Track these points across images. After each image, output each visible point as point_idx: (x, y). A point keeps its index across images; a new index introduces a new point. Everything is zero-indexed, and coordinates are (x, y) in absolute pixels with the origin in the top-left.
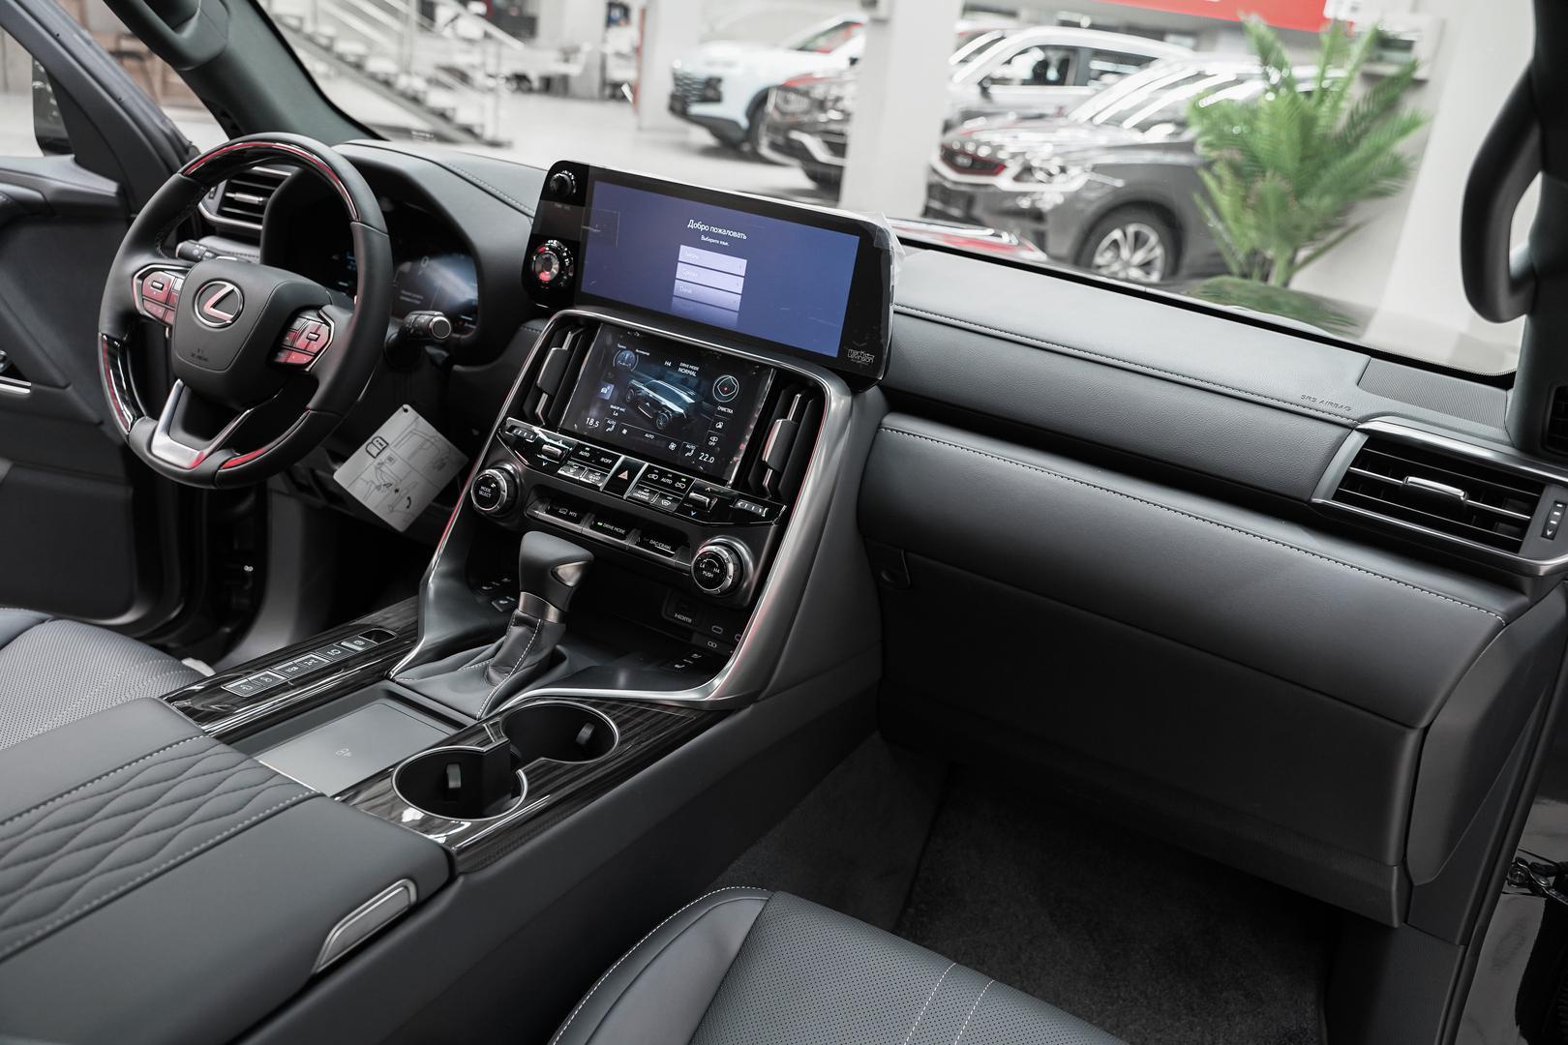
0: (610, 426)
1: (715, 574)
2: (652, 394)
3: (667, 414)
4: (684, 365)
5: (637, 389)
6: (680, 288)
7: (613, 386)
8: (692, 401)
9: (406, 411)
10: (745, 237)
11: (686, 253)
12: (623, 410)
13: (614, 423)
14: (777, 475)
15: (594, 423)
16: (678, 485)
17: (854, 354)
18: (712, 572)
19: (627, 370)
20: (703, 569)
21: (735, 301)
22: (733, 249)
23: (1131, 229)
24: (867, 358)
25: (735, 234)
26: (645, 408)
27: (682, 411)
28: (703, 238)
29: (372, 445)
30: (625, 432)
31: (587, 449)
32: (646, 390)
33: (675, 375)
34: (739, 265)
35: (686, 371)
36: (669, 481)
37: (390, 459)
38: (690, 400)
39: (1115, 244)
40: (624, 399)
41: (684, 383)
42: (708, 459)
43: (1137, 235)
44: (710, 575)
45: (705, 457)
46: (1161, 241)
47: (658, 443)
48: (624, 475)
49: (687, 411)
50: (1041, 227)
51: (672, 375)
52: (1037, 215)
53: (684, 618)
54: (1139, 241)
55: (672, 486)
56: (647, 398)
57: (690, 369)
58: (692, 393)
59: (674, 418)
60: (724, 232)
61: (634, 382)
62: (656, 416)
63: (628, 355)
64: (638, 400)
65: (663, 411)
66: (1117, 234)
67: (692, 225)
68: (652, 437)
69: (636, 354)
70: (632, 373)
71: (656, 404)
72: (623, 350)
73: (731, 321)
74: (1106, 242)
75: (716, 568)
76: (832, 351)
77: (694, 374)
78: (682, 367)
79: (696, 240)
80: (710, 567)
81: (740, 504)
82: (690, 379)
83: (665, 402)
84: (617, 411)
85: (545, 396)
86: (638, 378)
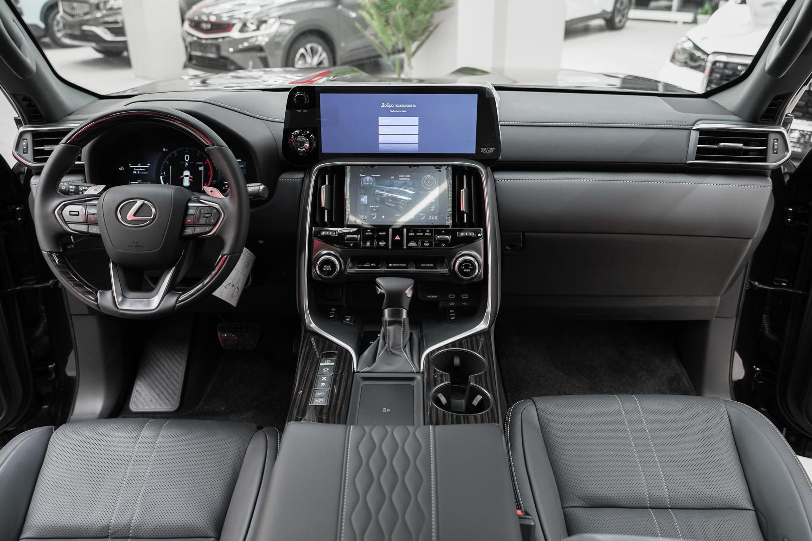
0: (374, 216)
1: (471, 269)
2: (390, 195)
3: (402, 202)
4: (401, 176)
5: (380, 195)
6: (381, 139)
7: (367, 196)
10: (415, 106)
11: (382, 120)
12: (378, 206)
13: (375, 214)
14: (469, 217)
15: (364, 217)
16: (427, 234)
17: (484, 150)
18: (469, 269)
19: (371, 187)
20: (463, 269)
21: (415, 139)
22: (410, 113)
23: (308, 46)
24: (491, 150)
25: (409, 106)
26: (389, 202)
27: (410, 199)
28: (391, 111)
30: (383, 217)
32: (386, 193)
33: (399, 182)
34: (415, 120)
35: (404, 179)
36: (422, 234)
38: (412, 193)
39: (302, 55)
40: (376, 201)
41: (405, 184)
42: (434, 218)
43: (312, 49)
44: (468, 270)
45: (432, 217)
46: (324, 49)
48: (398, 238)
49: (413, 198)
50: (263, 54)
51: (397, 183)
52: (260, 49)
53: (433, 297)
54: (313, 52)
55: (424, 235)
56: (388, 198)
57: (406, 177)
58: (412, 189)
59: (407, 203)
60: (403, 106)
61: (377, 191)
62: (397, 204)
63: (368, 178)
64: (383, 201)
65: (400, 201)
66: (302, 51)
67: (383, 105)
68: (399, 215)
69: (372, 177)
70: (375, 187)
71: (394, 199)
72: (364, 177)
73: (414, 148)
74: (298, 56)
75: (470, 266)
76: (472, 150)
77: (408, 179)
78: (401, 177)
79: (387, 113)
80: (467, 267)
81: (462, 234)
82: (408, 182)
83: (399, 197)
84: (374, 208)
85: (326, 211)
86: (379, 189)
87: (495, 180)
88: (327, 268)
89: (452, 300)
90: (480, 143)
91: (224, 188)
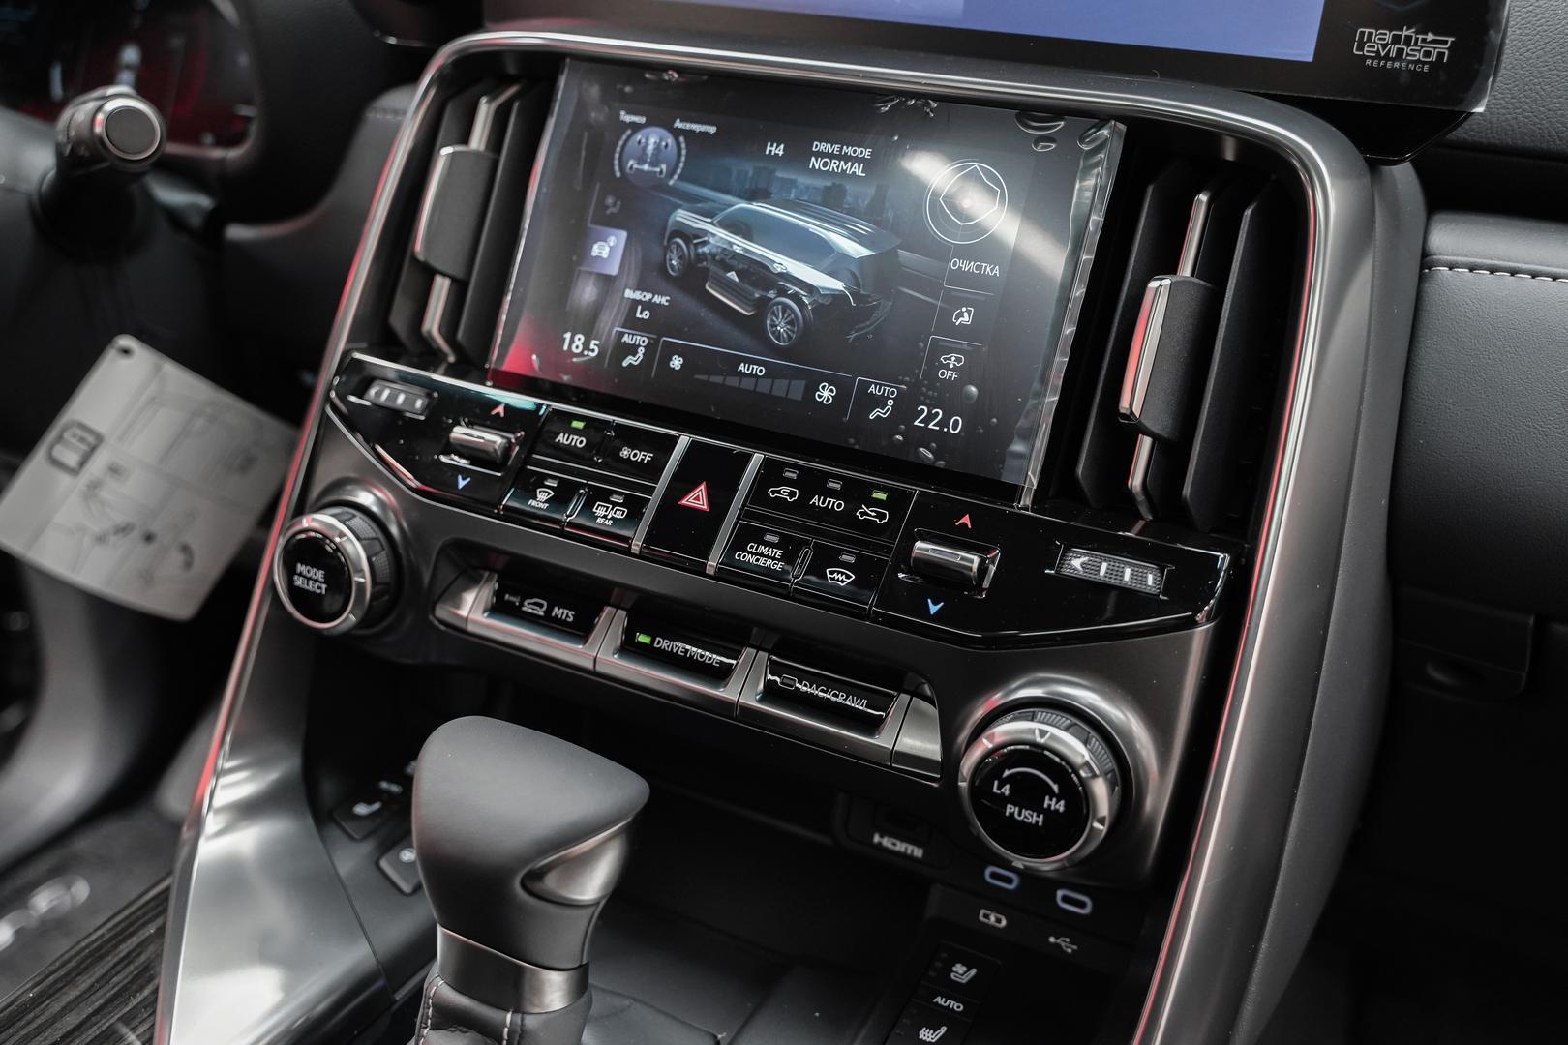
0: (632, 350)
1: (1049, 814)
2: (739, 244)
3: (796, 298)
4: (823, 147)
5: (694, 236)
7: (624, 235)
8: (866, 252)
9: (126, 352)
12: (663, 300)
13: (641, 340)
14: (1171, 454)
15: (586, 346)
16: (867, 513)
17: (1377, 41)
18: (1038, 808)
19: (658, 185)
20: (1003, 800)
24: (1426, 48)
26: (727, 287)
27: (838, 285)
29: (60, 445)
30: (676, 362)
31: (578, 424)
32: (721, 233)
33: (803, 180)
35: (833, 165)
36: (837, 505)
37: (114, 470)
38: (856, 250)
40: (662, 269)
41: (831, 200)
42: (944, 423)
44: (1031, 817)
45: (930, 417)
47: (780, 388)
48: (697, 499)
49: (854, 281)
51: (793, 182)
53: (901, 847)
55: (847, 518)
56: (726, 259)
57: (846, 158)
58: (863, 228)
59: (818, 309)
61: (682, 216)
62: (763, 306)
63: (653, 138)
64: (695, 275)
65: (782, 292)
68: (758, 370)
69: (676, 133)
70: (674, 192)
71: (757, 274)
72: (636, 127)
75: (1052, 795)
76: (1300, 46)
77: (857, 169)
78: (820, 155)
80: (1029, 793)
81: (1077, 563)
82: (849, 187)
83: (784, 263)
84: (647, 305)
85: (440, 283)
86: (692, 202)
87: (1426, 261)
88: (312, 579)
89: (997, 902)
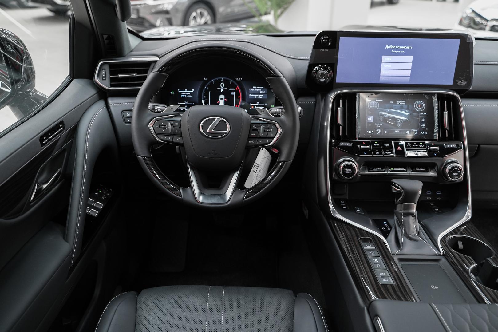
0: (379, 131)
2: (390, 115)
3: (400, 121)
4: (399, 101)
5: (383, 115)
6: (383, 72)
7: (373, 116)
8: (408, 114)
9: (262, 149)
10: (412, 48)
11: (385, 58)
12: (381, 124)
13: (379, 130)
15: (371, 132)
16: (421, 146)
17: (459, 82)
18: (457, 173)
19: (376, 109)
20: (453, 173)
21: (408, 73)
22: (407, 53)
23: (199, 11)
24: (465, 82)
25: (407, 48)
26: (390, 121)
27: (406, 119)
28: (393, 51)
29: (254, 168)
30: (385, 132)
31: (376, 143)
32: (387, 114)
33: (397, 106)
34: (410, 59)
35: (401, 103)
36: (417, 146)
37: (260, 171)
38: (407, 114)
39: (195, 17)
40: (380, 120)
41: (402, 108)
42: (424, 133)
43: (201, 13)
45: (422, 133)
47: (401, 133)
48: (399, 148)
49: (408, 118)
50: (168, 16)
51: (396, 106)
52: (167, 12)
54: (202, 15)
55: (419, 147)
56: (389, 117)
57: (402, 102)
58: (407, 111)
59: (404, 122)
60: (402, 47)
61: (381, 113)
62: (396, 123)
63: (374, 103)
64: (385, 120)
65: (398, 120)
66: (194, 14)
67: (387, 47)
68: (398, 131)
69: (377, 102)
70: (378, 109)
71: (394, 119)
72: (370, 101)
73: (407, 81)
74: (191, 17)
75: (458, 171)
76: (451, 83)
77: (404, 104)
78: (398, 102)
79: (389, 53)
80: (456, 171)
81: (448, 146)
82: (404, 106)
83: (397, 117)
84: (379, 125)
85: (341, 127)
86: (382, 111)
88: (348, 171)
89: (429, 196)
90: (456, 77)
91: (250, 109)
